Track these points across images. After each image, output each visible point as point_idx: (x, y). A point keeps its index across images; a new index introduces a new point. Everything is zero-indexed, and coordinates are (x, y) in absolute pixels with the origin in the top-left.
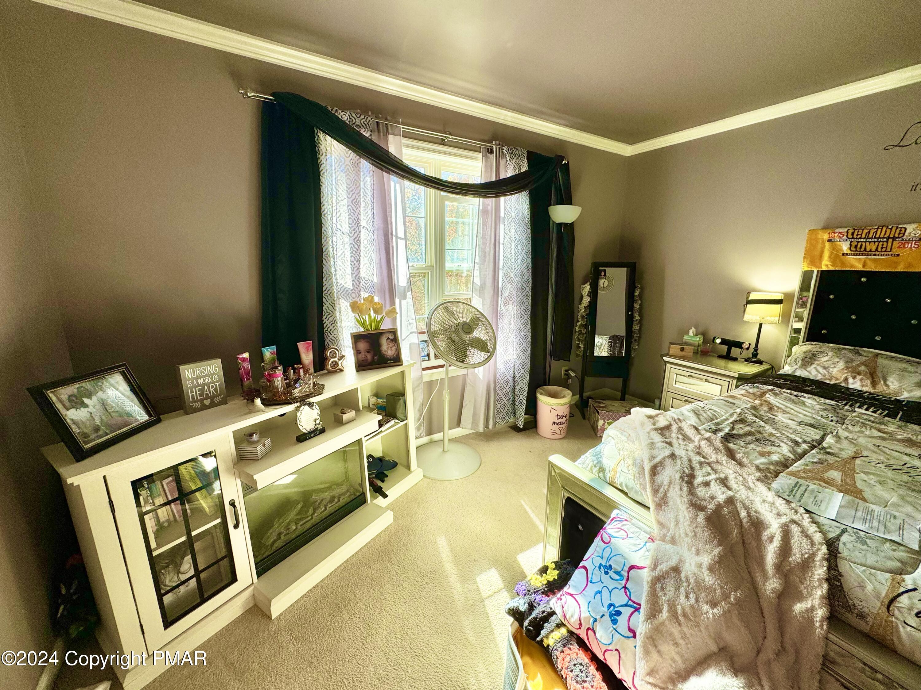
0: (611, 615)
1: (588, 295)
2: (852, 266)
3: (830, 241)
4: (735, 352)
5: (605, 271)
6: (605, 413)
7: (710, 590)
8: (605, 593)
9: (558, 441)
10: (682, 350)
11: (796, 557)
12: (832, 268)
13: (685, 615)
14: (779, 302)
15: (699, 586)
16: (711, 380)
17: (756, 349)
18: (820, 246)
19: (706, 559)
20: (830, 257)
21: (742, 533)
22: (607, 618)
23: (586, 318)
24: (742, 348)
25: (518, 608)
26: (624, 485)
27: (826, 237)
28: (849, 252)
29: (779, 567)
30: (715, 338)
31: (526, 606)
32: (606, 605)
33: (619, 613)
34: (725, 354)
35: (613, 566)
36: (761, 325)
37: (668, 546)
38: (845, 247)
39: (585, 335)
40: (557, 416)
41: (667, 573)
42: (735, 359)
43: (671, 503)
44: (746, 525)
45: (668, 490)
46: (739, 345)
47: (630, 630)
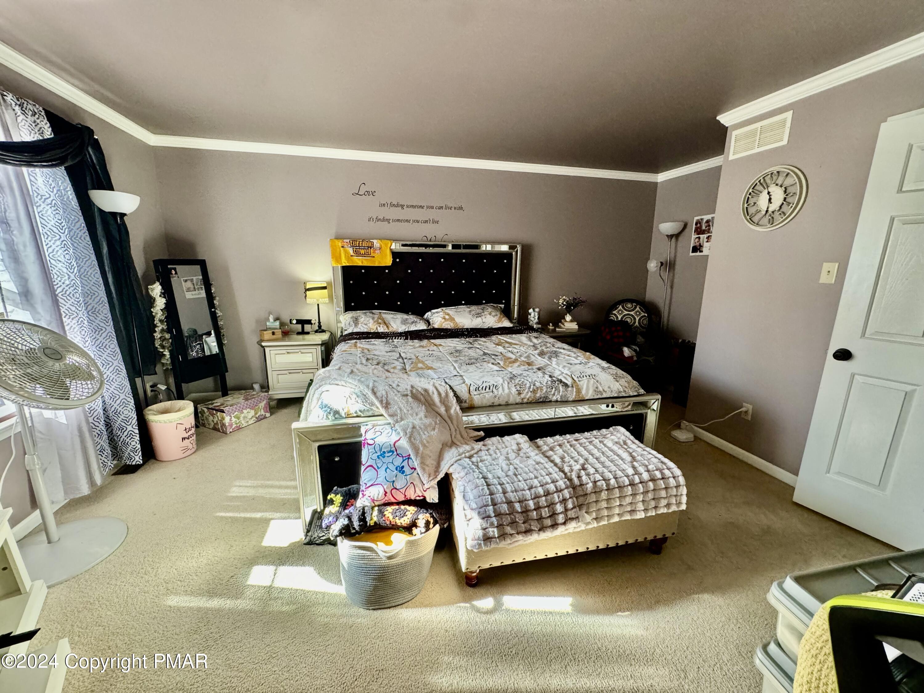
0: (400, 471)
1: (160, 296)
2: (357, 263)
3: (343, 247)
4: (307, 327)
5: (175, 269)
6: (229, 409)
7: (430, 425)
8: (390, 466)
9: (193, 455)
10: (273, 333)
11: (443, 395)
12: (348, 264)
13: (428, 442)
14: (325, 288)
15: (426, 427)
16: (303, 351)
17: (319, 323)
18: (338, 250)
19: (422, 415)
20: (345, 257)
21: (424, 397)
22: (400, 474)
23: (166, 322)
24: (311, 324)
25: (343, 525)
26: (358, 411)
27: (340, 245)
28: (353, 254)
29: (441, 401)
30: (291, 320)
31: (346, 519)
32: (395, 470)
33: (403, 467)
34: (300, 331)
35: (385, 450)
36: (318, 305)
37: (403, 422)
38: (351, 251)
39: (170, 340)
40: (186, 430)
41: (412, 431)
42: (308, 333)
43: (392, 402)
44: (423, 393)
45: (387, 397)
46: (309, 322)
47: (412, 469)
